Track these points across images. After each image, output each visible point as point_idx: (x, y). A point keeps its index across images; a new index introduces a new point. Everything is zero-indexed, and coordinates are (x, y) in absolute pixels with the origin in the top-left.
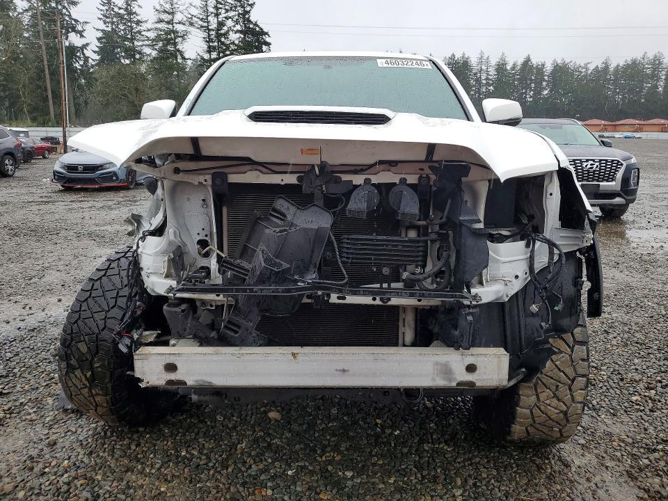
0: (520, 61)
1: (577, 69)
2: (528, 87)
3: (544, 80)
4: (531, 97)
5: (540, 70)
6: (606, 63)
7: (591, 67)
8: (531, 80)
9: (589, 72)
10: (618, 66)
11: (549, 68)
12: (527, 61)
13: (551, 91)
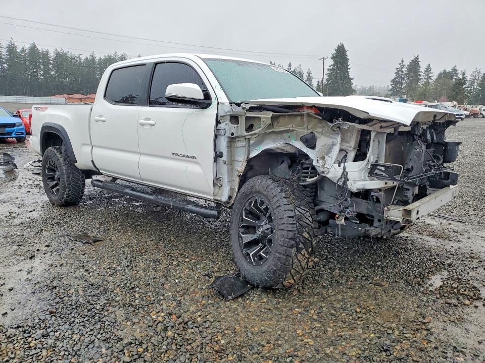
0: (28, 47)
1: (73, 58)
2: (37, 67)
3: (50, 64)
4: (42, 75)
5: (45, 55)
6: (92, 56)
7: (83, 58)
8: (39, 62)
9: (82, 61)
10: (100, 59)
11: (52, 55)
12: (34, 48)
13: (56, 72)
